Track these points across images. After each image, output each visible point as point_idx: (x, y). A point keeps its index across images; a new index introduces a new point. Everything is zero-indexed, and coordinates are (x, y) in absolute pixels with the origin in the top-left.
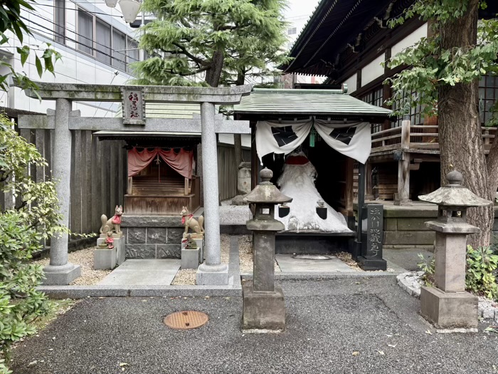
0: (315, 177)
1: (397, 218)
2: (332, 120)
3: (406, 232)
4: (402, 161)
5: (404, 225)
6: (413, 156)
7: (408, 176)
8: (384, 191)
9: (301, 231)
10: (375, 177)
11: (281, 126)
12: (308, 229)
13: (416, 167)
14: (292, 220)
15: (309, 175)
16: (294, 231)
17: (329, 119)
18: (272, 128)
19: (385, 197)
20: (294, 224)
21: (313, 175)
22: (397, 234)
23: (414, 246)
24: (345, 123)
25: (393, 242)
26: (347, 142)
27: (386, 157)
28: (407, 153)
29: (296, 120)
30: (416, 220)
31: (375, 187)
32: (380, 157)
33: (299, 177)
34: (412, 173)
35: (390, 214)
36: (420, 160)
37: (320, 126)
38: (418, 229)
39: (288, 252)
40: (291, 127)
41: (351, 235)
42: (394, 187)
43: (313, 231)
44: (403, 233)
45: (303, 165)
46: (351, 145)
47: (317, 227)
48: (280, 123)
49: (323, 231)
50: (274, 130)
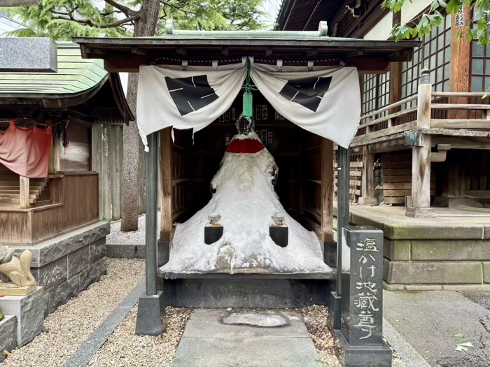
0: (273, 174)
1: (411, 240)
2: (284, 64)
3: (426, 264)
4: (419, 148)
5: (422, 251)
6: (436, 139)
7: (427, 172)
8: (392, 193)
9: (237, 271)
10: (379, 173)
11: (184, 75)
12: (251, 266)
13: (441, 157)
14: (223, 249)
15: (263, 170)
16: (226, 271)
17: (280, 63)
18: (167, 79)
19: (392, 201)
20: (226, 258)
21: (271, 170)
22: (411, 267)
23: (440, 286)
24: (311, 70)
25: (405, 280)
26: (313, 106)
27: (393, 143)
28: (426, 135)
29: (215, 64)
30: (443, 243)
31: (378, 187)
32: (385, 144)
33: (246, 174)
34: (435, 166)
35: (399, 234)
36: (447, 146)
37: (262, 75)
38: (446, 257)
39: (219, 305)
40: (205, 77)
41: (328, 277)
42: (407, 186)
43: (260, 270)
44: (421, 264)
45: (254, 155)
46: (321, 112)
47: (268, 262)
48: (184, 69)
49: (277, 271)
50: (171, 83)
